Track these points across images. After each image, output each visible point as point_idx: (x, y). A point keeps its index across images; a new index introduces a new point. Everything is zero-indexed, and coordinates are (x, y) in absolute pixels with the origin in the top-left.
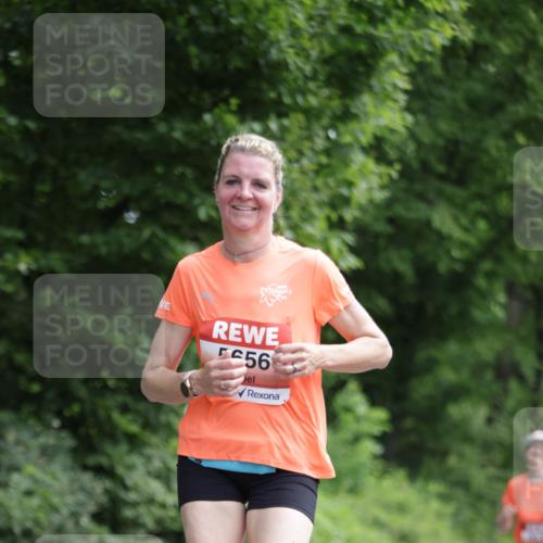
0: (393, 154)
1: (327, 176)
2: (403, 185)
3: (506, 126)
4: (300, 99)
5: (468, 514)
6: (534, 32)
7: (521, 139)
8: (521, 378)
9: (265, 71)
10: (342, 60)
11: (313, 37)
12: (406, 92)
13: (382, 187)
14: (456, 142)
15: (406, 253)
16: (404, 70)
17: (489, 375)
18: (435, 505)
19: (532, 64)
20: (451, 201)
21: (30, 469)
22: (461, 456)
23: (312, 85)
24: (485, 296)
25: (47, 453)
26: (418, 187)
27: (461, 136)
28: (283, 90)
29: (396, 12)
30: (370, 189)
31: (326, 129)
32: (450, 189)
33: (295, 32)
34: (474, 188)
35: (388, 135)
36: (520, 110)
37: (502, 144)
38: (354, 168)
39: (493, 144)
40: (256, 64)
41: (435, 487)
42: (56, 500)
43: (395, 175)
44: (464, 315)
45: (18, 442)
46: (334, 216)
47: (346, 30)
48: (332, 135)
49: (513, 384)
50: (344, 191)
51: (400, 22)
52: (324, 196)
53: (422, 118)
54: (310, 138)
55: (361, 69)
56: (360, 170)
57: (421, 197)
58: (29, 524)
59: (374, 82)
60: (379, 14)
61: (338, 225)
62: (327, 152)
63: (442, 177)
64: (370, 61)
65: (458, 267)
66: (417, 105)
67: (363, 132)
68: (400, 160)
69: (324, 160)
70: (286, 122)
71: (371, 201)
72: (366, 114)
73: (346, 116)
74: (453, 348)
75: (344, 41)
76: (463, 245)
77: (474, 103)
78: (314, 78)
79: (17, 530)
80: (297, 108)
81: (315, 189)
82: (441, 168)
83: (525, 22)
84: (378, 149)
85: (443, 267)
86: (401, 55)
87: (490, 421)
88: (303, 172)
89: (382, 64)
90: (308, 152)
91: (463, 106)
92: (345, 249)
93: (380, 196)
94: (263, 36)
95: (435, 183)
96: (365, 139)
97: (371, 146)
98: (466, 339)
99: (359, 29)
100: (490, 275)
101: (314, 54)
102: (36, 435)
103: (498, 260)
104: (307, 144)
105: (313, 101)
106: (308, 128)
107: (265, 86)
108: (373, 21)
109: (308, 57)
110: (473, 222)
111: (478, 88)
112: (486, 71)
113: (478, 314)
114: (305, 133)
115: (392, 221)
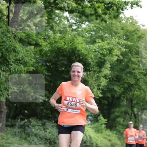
0: (108, 78)
1: (97, 81)
2: (109, 82)
3: (126, 73)
4: (93, 69)
5: (120, 136)
6: (130, 58)
7: (128, 75)
8: (129, 114)
9: (87, 65)
10: (99, 63)
11: (94, 59)
12: (110, 67)
13: (106, 83)
14: (118, 76)
15: (110, 94)
16: (109, 64)
17: (123, 114)
18: (115, 135)
19: (130, 63)
20: (117, 85)
21: (50, 129)
22: (119, 127)
23: (94, 67)
24: (123, 101)
25: (52, 126)
26: (112, 83)
27: (119, 74)
28: (90, 67)
29: (108, 55)
30: (104, 83)
31: (97, 74)
32: (117, 83)
33: (92, 58)
34: (121, 83)
35: (107, 74)
36: (128, 70)
37: (125, 76)
38: (101, 80)
39: (124, 76)
40: (86, 63)
41: (115, 132)
42: (54, 134)
43: (108, 81)
44: (119, 104)
45: (48, 125)
46: (98, 88)
47: (100, 58)
48: (98, 75)
49: (127, 115)
50: (100, 84)
51: (109, 57)
52: (97, 85)
53: (112, 72)
54: (94, 75)
55: (102, 64)
56: (102, 80)
57: (112, 85)
58: (50, 138)
59: (105, 66)
60: (105, 55)
61: (99, 89)
62: (97, 77)
63: (116, 81)
64: (104, 63)
65: (118, 96)
66: (111, 70)
67: (103, 74)
68: (109, 78)
69: (97, 79)
70: (90, 72)
71: (104, 85)
72: (103, 71)
73: (100, 72)
74: (117, 109)
75: (100, 60)
76: (119, 92)
77: (121, 69)
78: (95, 65)
79: (48, 139)
80: (92, 70)
81: (95, 83)
82: (116, 79)
83: (129, 56)
84: (105, 77)
85: (116, 96)
86: (109, 62)
87: (123, 121)
88: (93, 81)
89: (106, 63)
90: (94, 78)
91: (119, 70)
92: (100, 93)
93: (106, 84)
94: (86, 59)
95: (115, 82)
96: (103, 75)
97: (104, 76)
98: (119, 108)
99: (102, 58)
100: (123, 97)
101: (95, 62)
102: (51, 124)
103: (125, 95)
104: (94, 76)
105: (95, 69)
106: (94, 74)
107: (87, 67)
108: (104, 56)
109: (94, 62)
110: (121, 88)
111: (122, 67)
112: (123, 64)
113: (121, 103)
114: (93, 74)
115: (107, 88)
